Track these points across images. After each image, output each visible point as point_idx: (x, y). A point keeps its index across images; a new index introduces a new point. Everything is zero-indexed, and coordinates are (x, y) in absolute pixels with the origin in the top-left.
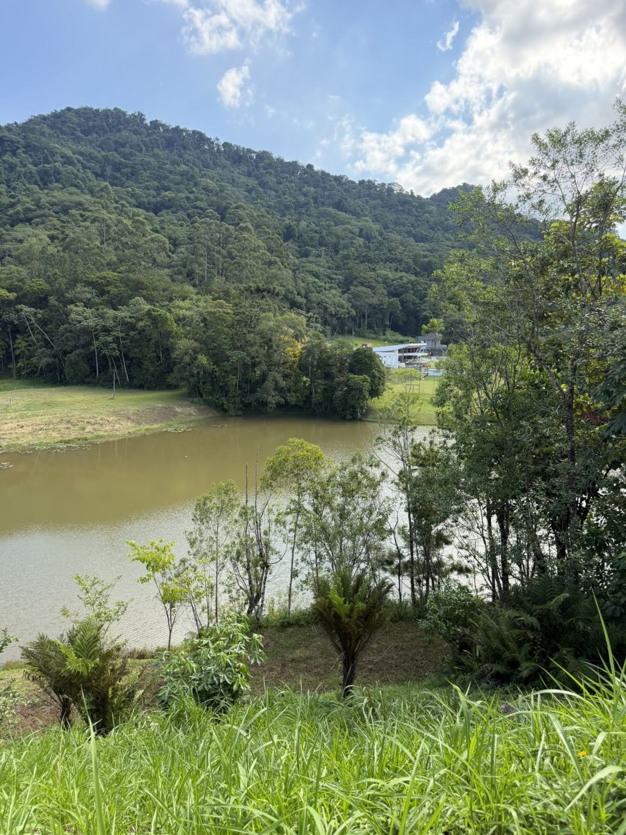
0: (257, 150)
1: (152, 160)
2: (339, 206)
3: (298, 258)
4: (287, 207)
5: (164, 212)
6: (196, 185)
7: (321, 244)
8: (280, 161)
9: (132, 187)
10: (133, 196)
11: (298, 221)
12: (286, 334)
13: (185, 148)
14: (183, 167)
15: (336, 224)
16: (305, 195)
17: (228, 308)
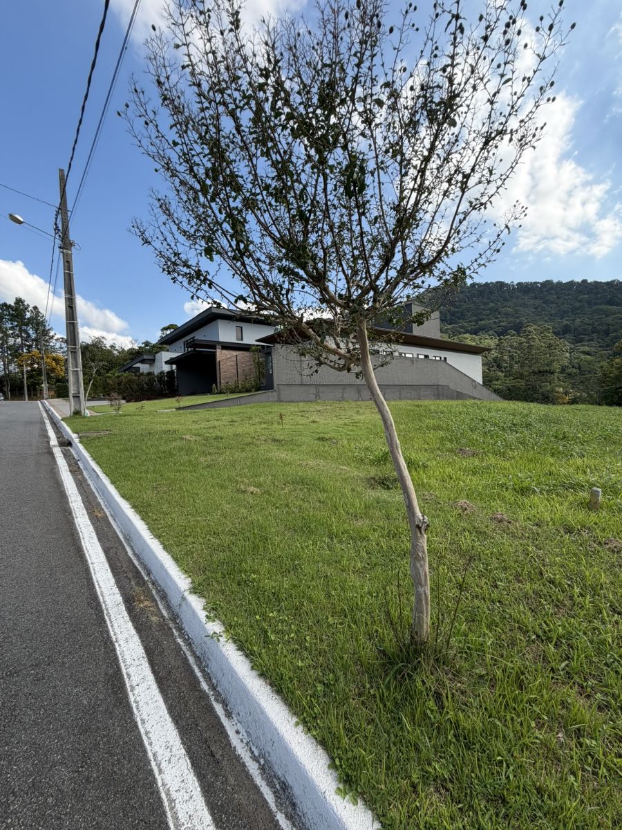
0: (541, 281)
1: (472, 305)
2: (611, 303)
3: (573, 344)
4: (565, 312)
5: (480, 333)
6: (499, 313)
7: (593, 332)
8: (559, 283)
9: (462, 323)
10: (462, 327)
11: (574, 320)
12: (558, 392)
13: (491, 293)
14: (492, 305)
15: (607, 316)
16: (580, 301)
17: (523, 383)
